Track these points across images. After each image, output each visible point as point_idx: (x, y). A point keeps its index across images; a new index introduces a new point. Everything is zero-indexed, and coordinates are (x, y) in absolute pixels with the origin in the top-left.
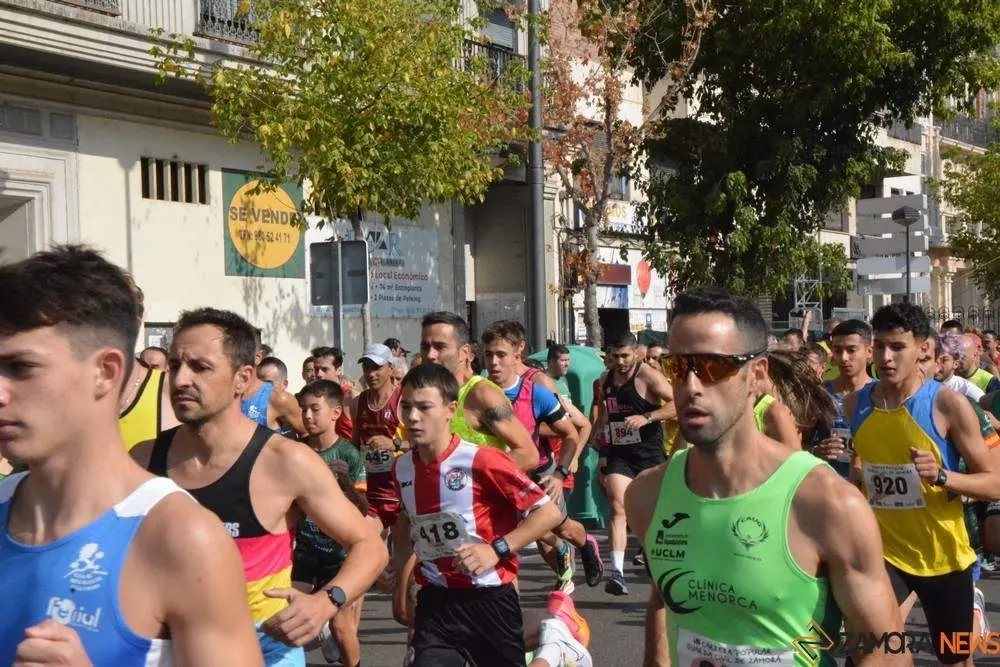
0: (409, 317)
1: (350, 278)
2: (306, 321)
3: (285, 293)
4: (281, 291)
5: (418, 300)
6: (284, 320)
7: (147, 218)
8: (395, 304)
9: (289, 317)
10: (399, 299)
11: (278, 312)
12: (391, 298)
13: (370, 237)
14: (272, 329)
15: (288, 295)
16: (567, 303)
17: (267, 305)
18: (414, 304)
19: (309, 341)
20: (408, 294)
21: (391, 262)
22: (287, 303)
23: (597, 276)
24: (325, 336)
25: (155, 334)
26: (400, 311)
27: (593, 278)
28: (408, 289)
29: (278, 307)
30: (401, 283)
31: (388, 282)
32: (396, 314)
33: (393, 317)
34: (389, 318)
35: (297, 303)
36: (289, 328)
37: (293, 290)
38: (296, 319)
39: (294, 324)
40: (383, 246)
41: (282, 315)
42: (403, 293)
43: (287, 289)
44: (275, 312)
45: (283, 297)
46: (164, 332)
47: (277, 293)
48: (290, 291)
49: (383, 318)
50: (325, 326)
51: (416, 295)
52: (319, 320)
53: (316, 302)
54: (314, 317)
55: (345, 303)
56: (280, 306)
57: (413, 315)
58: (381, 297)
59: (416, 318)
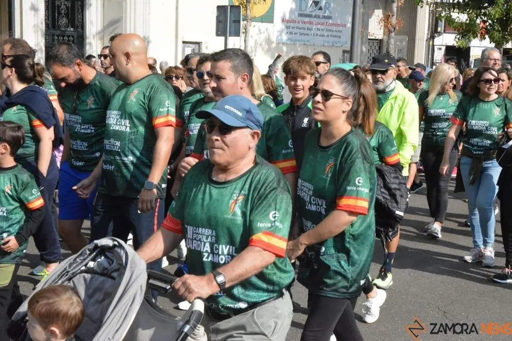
0: (333, 46)
2: (274, 45)
3: (262, 31)
4: (259, 30)
5: (339, 37)
6: (261, 45)
8: (325, 38)
9: (264, 43)
10: (328, 36)
11: (258, 41)
12: (323, 36)
13: (313, 4)
14: (253, 49)
15: (264, 32)
16: (431, 42)
17: (252, 37)
18: (337, 39)
20: (335, 34)
21: (324, 17)
22: (263, 36)
23: (395, 28)
25: (189, 47)
26: (328, 42)
27: (393, 29)
28: (332, 31)
29: (257, 38)
30: (329, 28)
31: (322, 27)
32: (326, 44)
33: (323, 45)
34: (322, 46)
35: (269, 36)
36: (263, 49)
37: (267, 30)
38: (268, 44)
39: (267, 47)
40: (321, 9)
41: (260, 43)
42: (330, 33)
43: (263, 29)
44: (256, 41)
45: (261, 33)
46: (193, 46)
47: (258, 32)
48: (265, 30)
49: (318, 46)
50: (285, 49)
51: (339, 34)
52: (281, 45)
53: (218, 35)
54: (278, 44)
55: (230, 36)
56: (259, 38)
57: (335, 45)
58: (317, 35)
59: (337, 47)
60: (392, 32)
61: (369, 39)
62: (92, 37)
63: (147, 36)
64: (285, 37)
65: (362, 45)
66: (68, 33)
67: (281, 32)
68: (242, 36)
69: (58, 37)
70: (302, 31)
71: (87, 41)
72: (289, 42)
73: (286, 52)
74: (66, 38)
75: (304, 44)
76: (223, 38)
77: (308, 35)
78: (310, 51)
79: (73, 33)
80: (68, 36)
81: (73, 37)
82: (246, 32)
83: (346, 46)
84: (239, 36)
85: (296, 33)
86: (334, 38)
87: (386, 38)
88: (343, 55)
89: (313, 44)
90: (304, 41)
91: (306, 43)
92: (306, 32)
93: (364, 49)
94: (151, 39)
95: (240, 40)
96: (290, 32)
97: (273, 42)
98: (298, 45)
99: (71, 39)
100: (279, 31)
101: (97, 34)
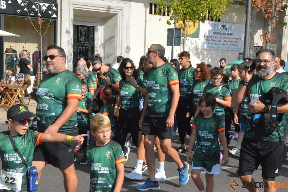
0: (233, 50)
1: (176, 39)
2: (199, 50)
3: (193, 43)
4: (191, 42)
5: (237, 45)
6: (192, 50)
7: (150, 20)
9: (194, 50)
10: (230, 45)
11: (190, 48)
12: (227, 45)
13: (222, 27)
15: (194, 43)
17: (187, 46)
18: (236, 47)
19: (200, 56)
20: (234, 43)
21: (228, 34)
22: (193, 46)
23: (270, 40)
24: (205, 55)
27: (269, 41)
28: (233, 42)
29: (190, 47)
30: (231, 40)
31: (227, 40)
32: (229, 49)
33: (228, 50)
34: (226, 50)
35: (197, 45)
36: (193, 53)
37: (195, 42)
38: (196, 50)
39: (195, 52)
40: (226, 29)
41: (191, 49)
42: (231, 43)
43: (193, 42)
45: (192, 44)
47: (190, 43)
48: (194, 42)
49: (225, 50)
50: (205, 53)
51: (236, 44)
52: (203, 50)
53: (168, 45)
54: (202, 49)
55: (175, 45)
56: (191, 46)
57: (235, 50)
58: (224, 44)
59: (236, 51)
60: (268, 43)
61: (254, 46)
62: (98, 47)
63: (128, 46)
64: (206, 46)
65: (250, 49)
66: (85, 45)
67: (203, 43)
68: (182, 45)
69: (80, 47)
70: (215, 42)
71: (96, 49)
72: (208, 48)
73: (206, 55)
74: (84, 47)
75: (217, 49)
76: (171, 47)
77: (219, 44)
78: (220, 54)
79: (88, 44)
80: (86, 46)
81: (88, 46)
82: (184, 43)
83: (241, 50)
84: (179, 45)
85: (212, 43)
86: (234, 46)
87: (264, 46)
88: (239, 56)
89: (221, 49)
90: (216, 47)
91: (218, 49)
92: (218, 42)
93: (252, 52)
94: (131, 48)
95: (180, 47)
96: (209, 43)
97: (199, 49)
98: (213, 50)
99: (87, 48)
100: (202, 43)
101: (101, 45)
